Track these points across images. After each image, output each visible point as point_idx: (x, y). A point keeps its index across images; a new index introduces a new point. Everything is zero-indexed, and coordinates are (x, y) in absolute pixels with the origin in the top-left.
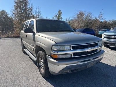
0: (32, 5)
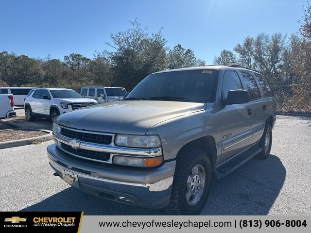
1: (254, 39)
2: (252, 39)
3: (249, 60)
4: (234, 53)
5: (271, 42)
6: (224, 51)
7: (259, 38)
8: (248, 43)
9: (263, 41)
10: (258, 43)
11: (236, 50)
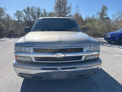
0: (71, 3)
1: (30, 8)
2: (29, 8)
3: (29, 16)
4: (23, 12)
5: (37, 10)
6: (18, 11)
7: (32, 8)
8: (28, 9)
9: (34, 9)
10: (32, 10)
11: (24, 11)
